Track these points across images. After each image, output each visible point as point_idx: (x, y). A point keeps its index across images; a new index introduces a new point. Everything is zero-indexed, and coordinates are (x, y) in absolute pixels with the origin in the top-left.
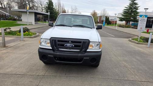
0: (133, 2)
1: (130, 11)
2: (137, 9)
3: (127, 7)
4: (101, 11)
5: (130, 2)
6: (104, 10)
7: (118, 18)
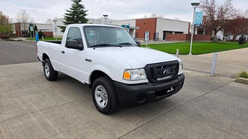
0: (77, 3)
1: (76, 17)
2: (85, 15)
3: (70, 10)
4: (18, 14)
5: (73, 3)
6: (24, 13)
7: (59, 28)
